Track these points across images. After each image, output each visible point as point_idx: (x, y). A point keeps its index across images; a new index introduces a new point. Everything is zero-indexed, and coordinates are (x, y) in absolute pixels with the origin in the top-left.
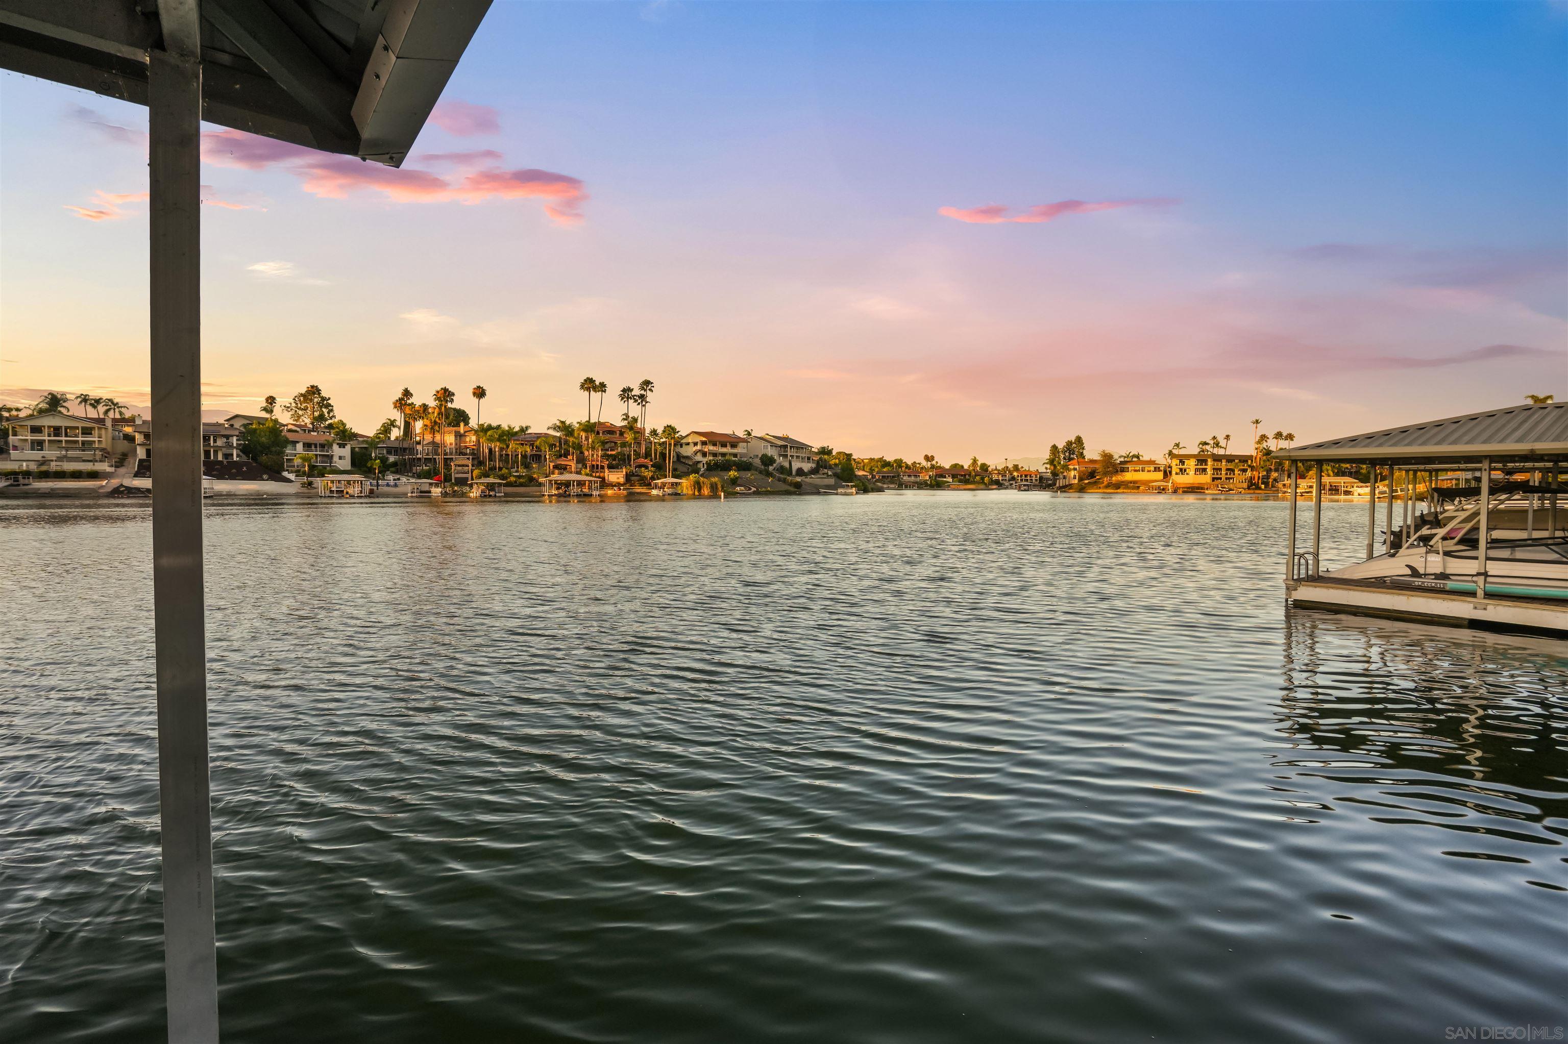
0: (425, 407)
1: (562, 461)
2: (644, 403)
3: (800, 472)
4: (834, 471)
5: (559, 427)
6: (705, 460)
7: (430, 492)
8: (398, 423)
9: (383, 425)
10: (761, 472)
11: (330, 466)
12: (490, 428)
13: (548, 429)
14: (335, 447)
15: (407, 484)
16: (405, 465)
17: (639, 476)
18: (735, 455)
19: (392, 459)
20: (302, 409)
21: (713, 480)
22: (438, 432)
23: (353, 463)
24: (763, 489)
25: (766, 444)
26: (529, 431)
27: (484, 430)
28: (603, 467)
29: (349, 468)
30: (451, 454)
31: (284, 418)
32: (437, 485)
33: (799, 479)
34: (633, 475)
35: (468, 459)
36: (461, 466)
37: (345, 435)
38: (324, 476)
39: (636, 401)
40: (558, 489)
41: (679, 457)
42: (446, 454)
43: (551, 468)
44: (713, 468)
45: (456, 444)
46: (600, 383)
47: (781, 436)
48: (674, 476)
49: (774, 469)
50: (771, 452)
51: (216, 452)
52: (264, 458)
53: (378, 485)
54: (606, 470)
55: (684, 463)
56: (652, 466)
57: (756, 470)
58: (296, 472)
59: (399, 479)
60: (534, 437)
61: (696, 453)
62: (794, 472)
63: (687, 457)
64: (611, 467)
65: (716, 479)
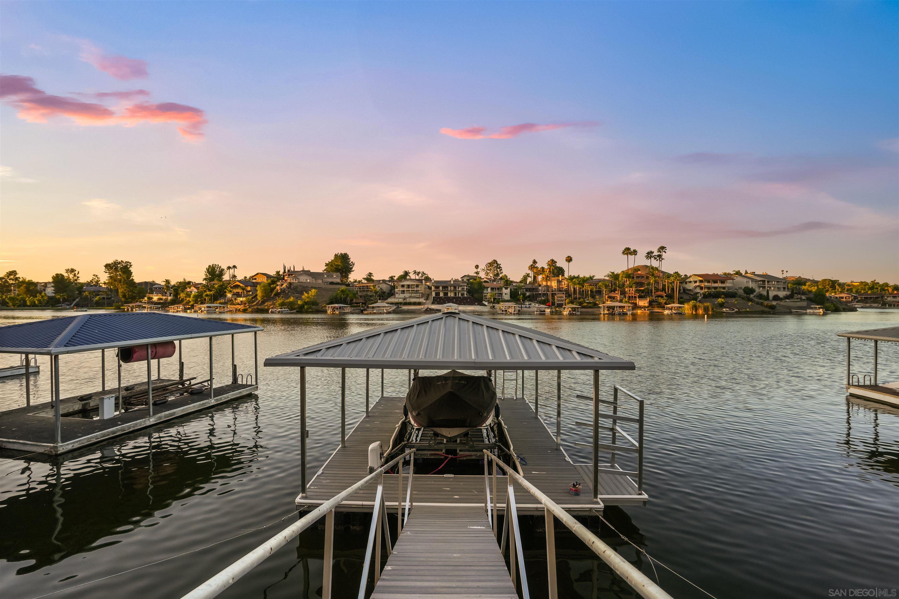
0: (543, 268)
1: (612, 295)
2: (661, 259)
3: (776, 298)
4: (807, 296)
5: (611, 275)
6: (702, 292)
7: (544, 311)
8: (530, 275)
9: (524, 276)
10: (743, 298)
11: (502, 298)
12: (574, 277)
13: (605, 276)
14: (504, 289)
15: (535, 307)
16: (534, 297)
17: (657, 302)
18: (724, 288)
19: (528, 294)
20: (489, 270)
21: (706, 304)
22: (549, 280)
23: (511, 297)
24: (744, 310)
25: (748, 280)
26: (595, 278)
27: (571, 278)
28: (635, 297)
29: (509, 299)
30: (555, 291)
31: (482, 275)
32: (548, 308)
33: (774, 303)
34: (654, 301)
35: (563, 293)
36: (560, 297)
37: (508, 283)
38: (499, 303)
39: (655, 258)
40: (608, 310)
41: (685, 290)
42: (552, 291)
43: (606, 297)
44: (706, 296)
45: (558, 286)
46: (633, 250)
47: (761, 273)
48: (680, 303)
49: (754, 296)
50: (751, 285)
51: (458, 293)
52: (476, 295)
53: (522, 307)
54: (637, 299)
55: (688, 293)
56: (666, 296)
57: (740, 297)
58: (488, 301)
59: (531, 304)
60: (597, 281)
61: (696, 287)
62: (771, 298)
63: (690, 290)
64: (640, 297)
65: (709, 304)
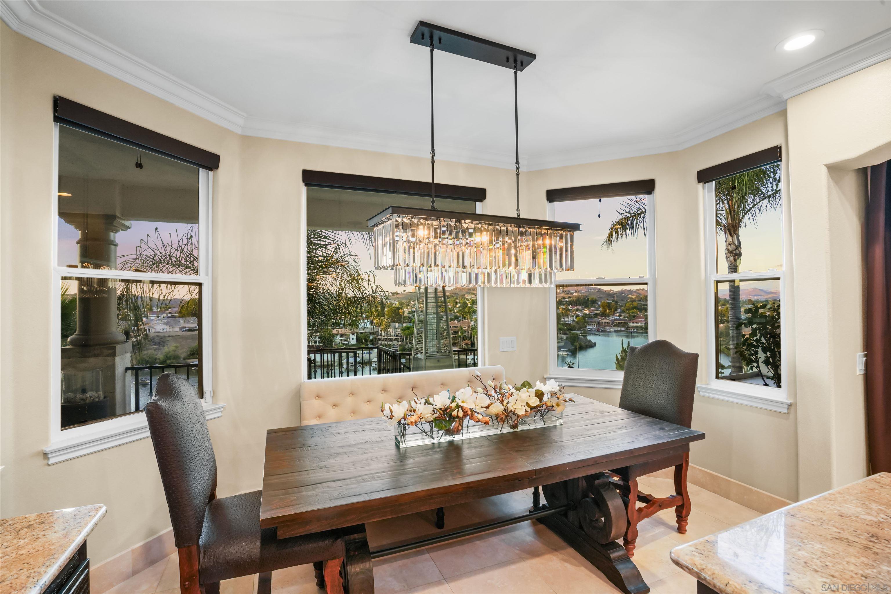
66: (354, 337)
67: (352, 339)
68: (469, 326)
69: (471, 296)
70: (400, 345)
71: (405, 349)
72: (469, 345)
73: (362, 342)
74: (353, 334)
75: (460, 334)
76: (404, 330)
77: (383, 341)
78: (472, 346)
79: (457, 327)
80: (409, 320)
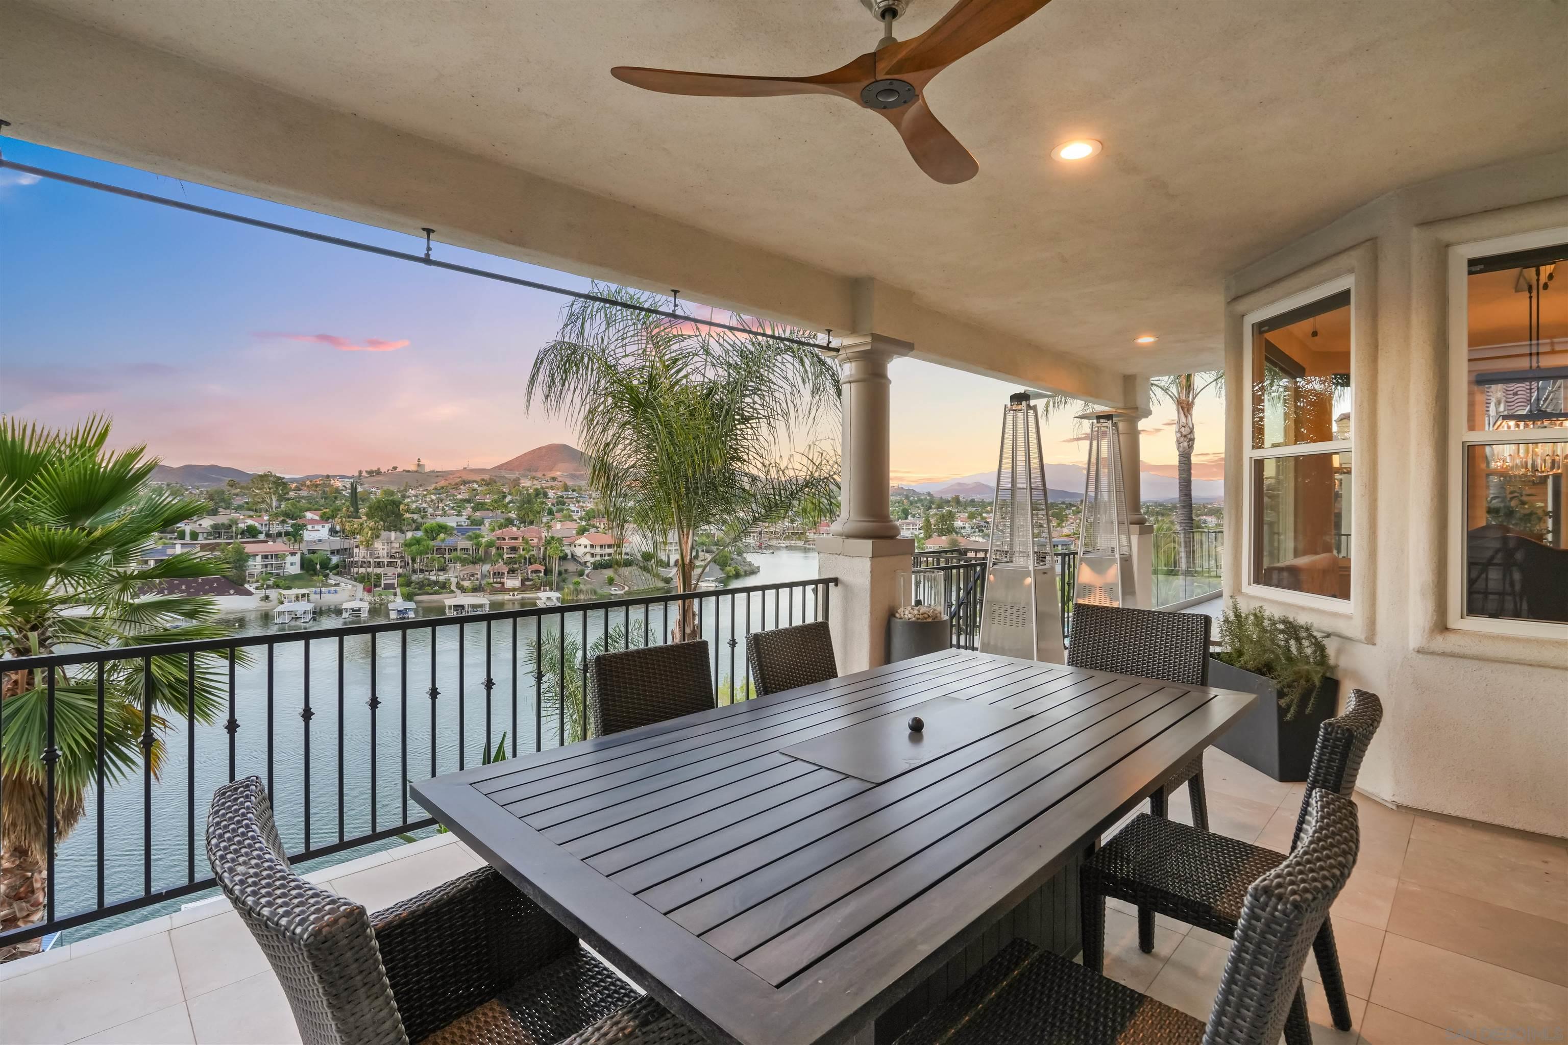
66: (297, 559)
67: (292, 564)
68: (540, 539)
69: (530, 482)
70: (399, 575)
71: (412, 583)
72: (540, 572)
73: (315, 570)
74: (293, 554)
75: (521, 552)
76: (408, 545)
77: (361, 567)
78: (545, 574)
79: (516, 539)
80: (414, 526)
